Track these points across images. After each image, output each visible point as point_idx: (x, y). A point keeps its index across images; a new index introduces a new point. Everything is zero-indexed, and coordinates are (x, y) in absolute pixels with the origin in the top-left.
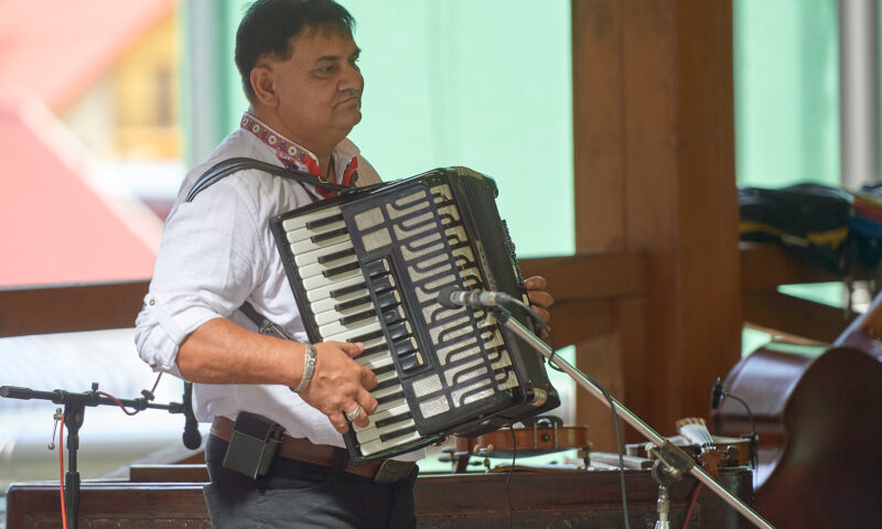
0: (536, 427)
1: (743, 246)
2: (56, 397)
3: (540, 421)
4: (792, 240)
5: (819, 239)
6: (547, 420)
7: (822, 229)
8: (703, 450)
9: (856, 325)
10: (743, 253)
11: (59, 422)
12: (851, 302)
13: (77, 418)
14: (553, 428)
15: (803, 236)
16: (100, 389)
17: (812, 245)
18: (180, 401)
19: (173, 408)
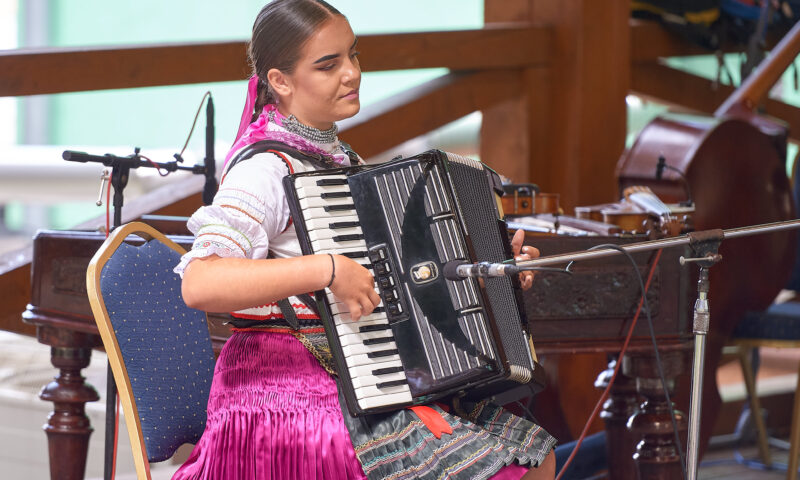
0: (516, 194)
1: (634, 23)
2: (107, 160)
3: (521, 189)
4: (673, 18)
5: (695, 18)
6: (526, 189)
7: (697, 9)
8: (662, 219)
9: (735, 97)
10: (634, 29)
11: (107, 182)
12: (719, 74)
13: (123, 178)
14: (531, 196)
15: (681, 14)
16: (140, 154)
17: (689, 24)
18: (202, 164)
19: (196, 170)
